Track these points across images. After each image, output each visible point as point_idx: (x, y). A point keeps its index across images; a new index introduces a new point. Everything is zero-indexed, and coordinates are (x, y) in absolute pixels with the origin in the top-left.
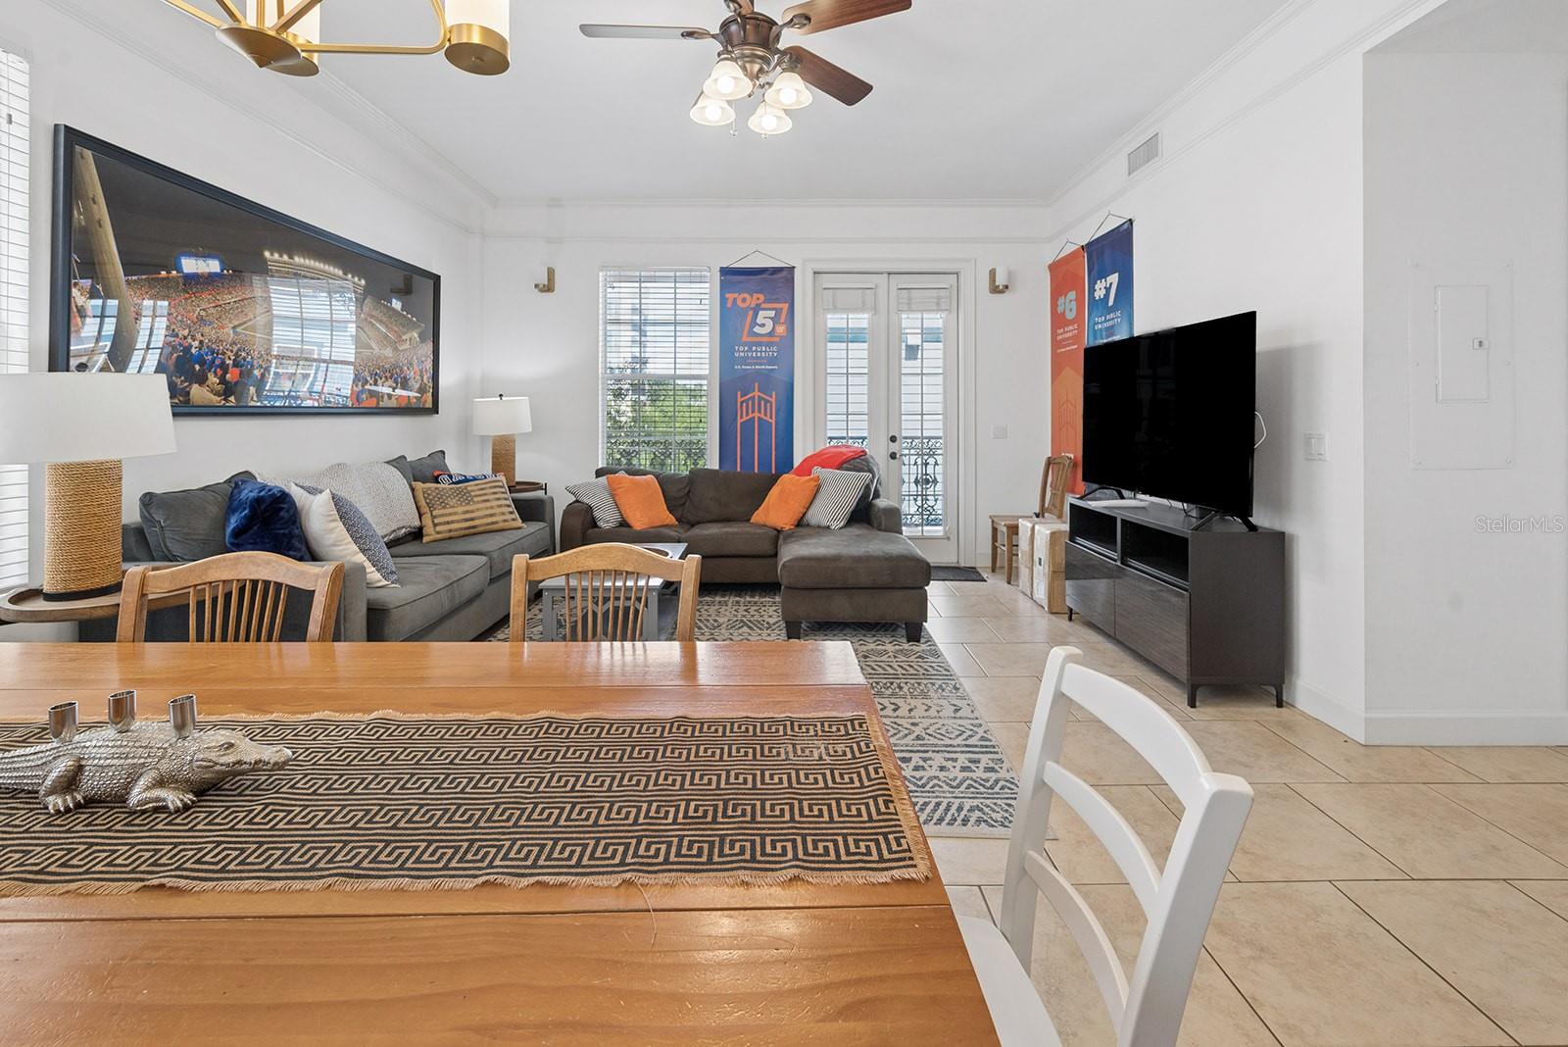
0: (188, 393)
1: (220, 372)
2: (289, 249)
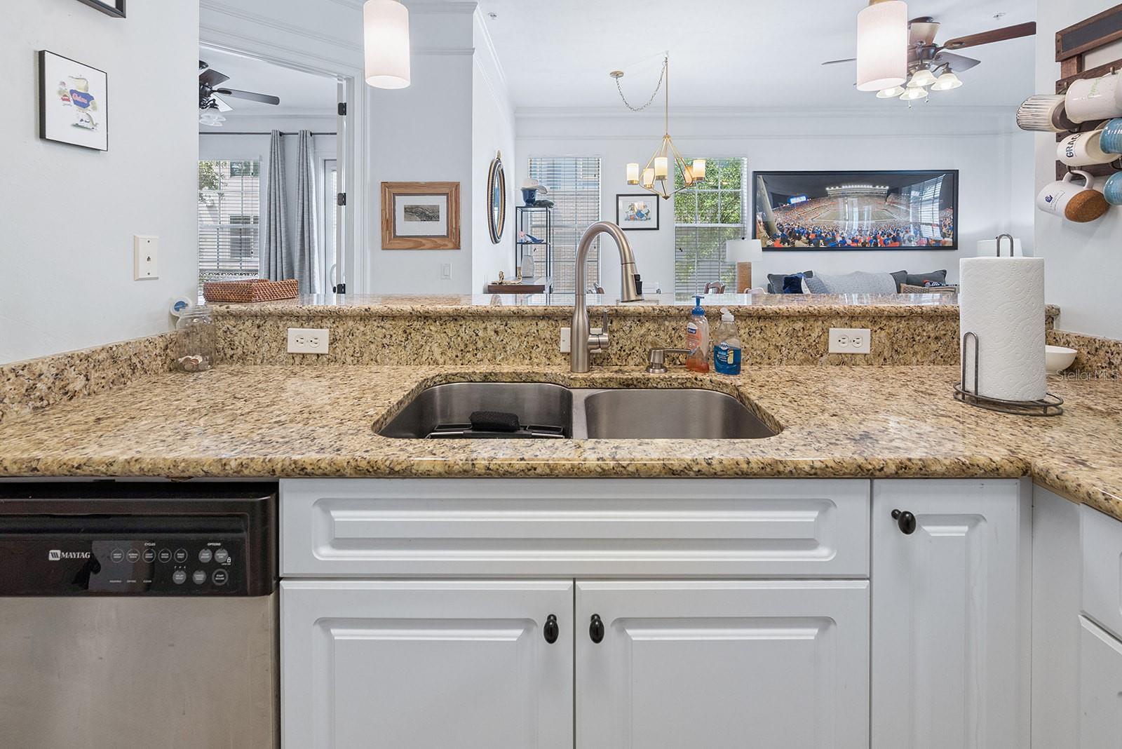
0: (794, 243)
1: (806, 236)
2: (839, 184)
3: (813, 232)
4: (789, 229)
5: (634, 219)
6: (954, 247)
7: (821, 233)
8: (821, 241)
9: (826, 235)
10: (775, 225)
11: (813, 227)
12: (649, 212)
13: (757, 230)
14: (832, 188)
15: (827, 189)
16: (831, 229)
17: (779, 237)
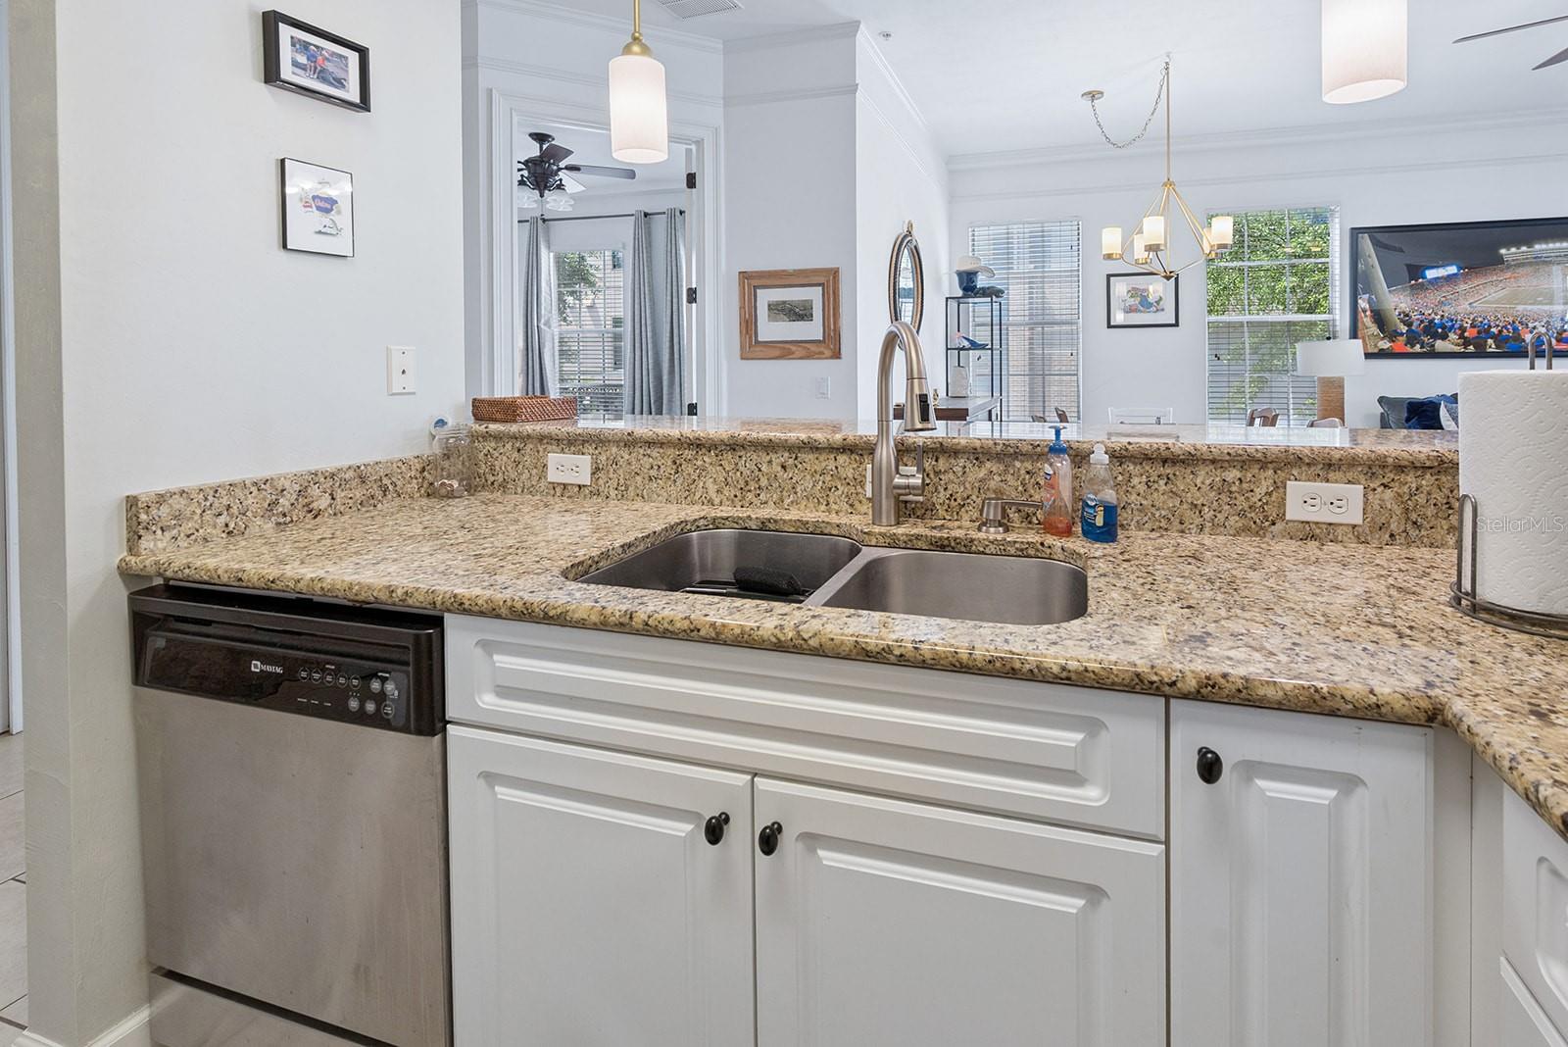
1: (1459, 332)
2: (1528, 241)
3: (1473, 326)
5: (1136, 310)
7: (1490, 327)
8: (1490, 341)
9: (1501, 332)
10: (1394, 317)
11: (1472, 317)
12: (1161, 299)
13: (1360, 325)
14: (1513, 250)
15: (1503, 251)
16: (1511, 320)
17: (1402, 334)
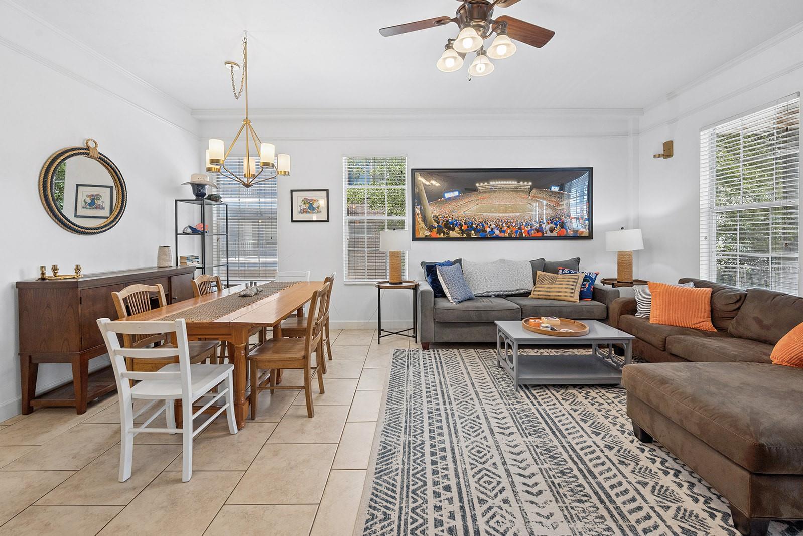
0: (449, 234)
1: (459, 227)
2: (488, 180)
3: (465, 224)
4: (443, 221)
5: (306, 212)
6: (590, 237)
7: (472, 224)
8: (473, 232)
9: (477, 227)
10: (431, 218)
11: (465, 219)
12: (319, 205)
13: (416, 222)
14: (482, 184)
15: (477, 185)
16: (481, 220)
17: (435, 228)
